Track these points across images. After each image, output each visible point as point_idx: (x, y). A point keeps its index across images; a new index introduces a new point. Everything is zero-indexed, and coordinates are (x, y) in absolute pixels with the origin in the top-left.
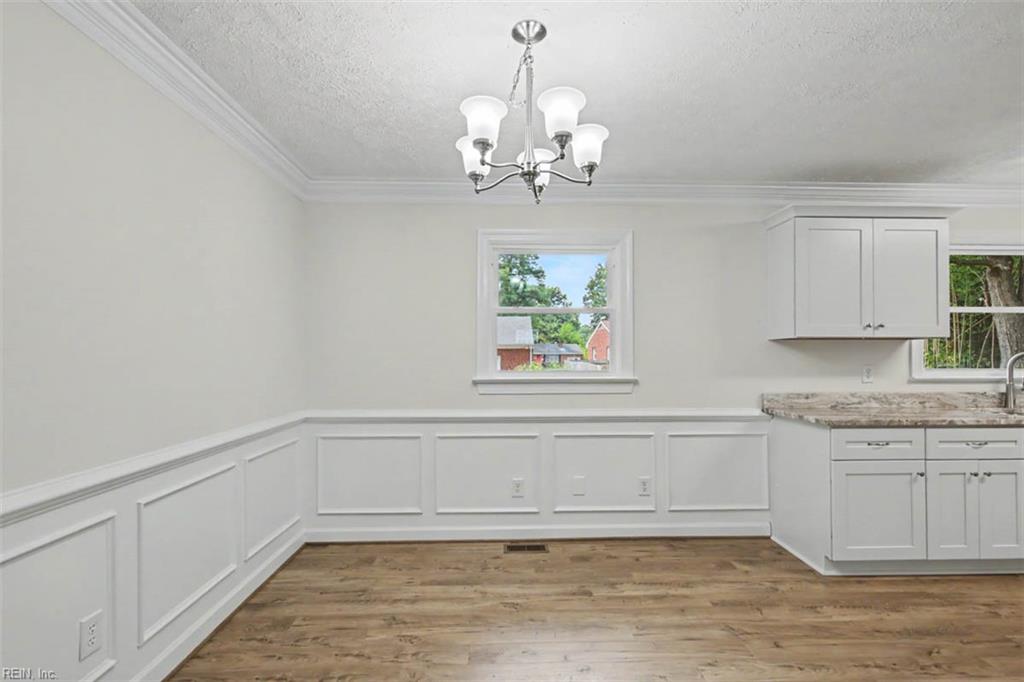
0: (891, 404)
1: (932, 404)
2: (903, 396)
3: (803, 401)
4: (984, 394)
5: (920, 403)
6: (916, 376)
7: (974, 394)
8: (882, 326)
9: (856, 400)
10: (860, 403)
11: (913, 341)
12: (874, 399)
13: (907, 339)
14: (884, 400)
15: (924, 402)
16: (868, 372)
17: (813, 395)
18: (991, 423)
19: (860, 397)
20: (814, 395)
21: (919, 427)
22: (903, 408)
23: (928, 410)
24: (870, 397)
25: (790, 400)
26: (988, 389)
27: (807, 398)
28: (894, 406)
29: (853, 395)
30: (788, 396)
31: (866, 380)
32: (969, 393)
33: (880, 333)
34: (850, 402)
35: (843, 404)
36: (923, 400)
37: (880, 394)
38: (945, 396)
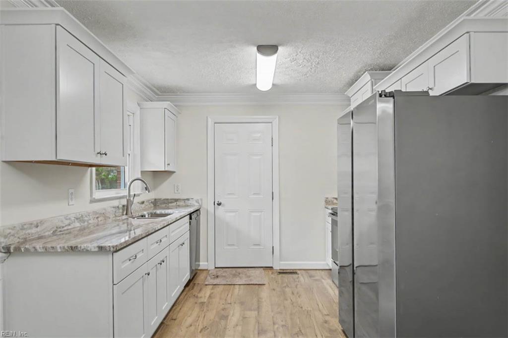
0: (84, 222)
1: (101, 218)
3: (34, 230)
4: (118, 207)
5: (97, 218)
6: (94, 197)
9: (67, 222)
10: (69, 225)
12: (77, 219)
14: (81, 219)
16: (72, 194)
17: (41, 222)
19: (69, 218)
22: (90, 224)
24: (74, 218)
25: (24, 232)
28: (86, 223)
29: (65, 217)
31: (70, 202)
34: (64, 225)
35: (60, 228)
36: (97, 216)
37: (79, 214)
38: (106, 210)
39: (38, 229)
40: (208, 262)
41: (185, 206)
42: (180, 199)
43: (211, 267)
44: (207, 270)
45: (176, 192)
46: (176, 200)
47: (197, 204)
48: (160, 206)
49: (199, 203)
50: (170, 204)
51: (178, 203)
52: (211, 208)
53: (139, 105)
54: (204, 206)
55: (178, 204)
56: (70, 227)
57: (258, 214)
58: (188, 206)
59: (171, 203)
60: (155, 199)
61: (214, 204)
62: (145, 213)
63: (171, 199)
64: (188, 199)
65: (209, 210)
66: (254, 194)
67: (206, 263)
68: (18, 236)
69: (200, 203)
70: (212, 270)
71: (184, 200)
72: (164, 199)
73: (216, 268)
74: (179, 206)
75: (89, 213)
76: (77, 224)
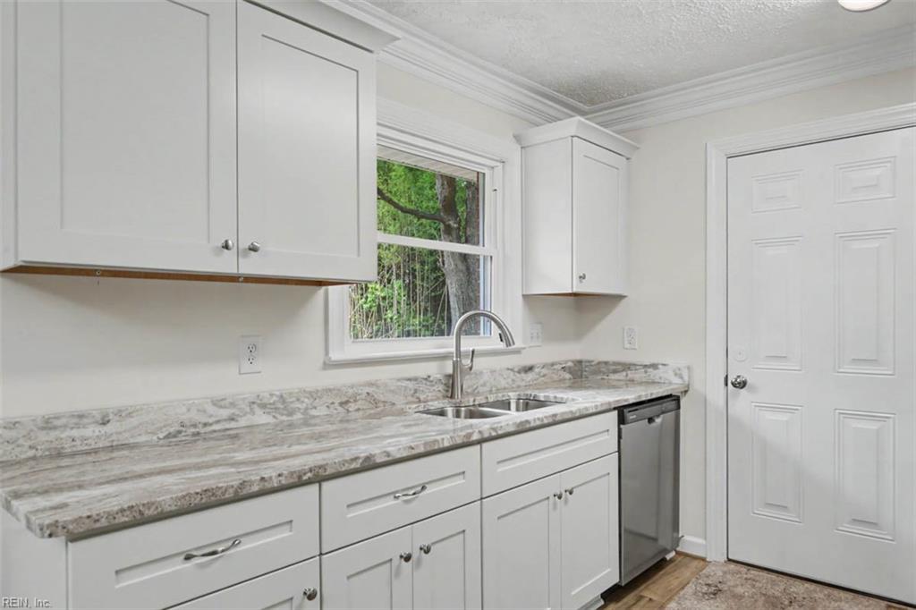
0: (291, 414)
1: (360, 404)
2: (314, 395)
3: (92, 431)
4: (427, 379)
5: (341, 404)
6: (335, 356)
7: (415, 379)
8: (253, 249)
9: (225, 413)
10: (232, 419)
11: (330, 287)
12: (263, 406)
13: (320, 283)
14: (280, 406)
15: (347, 402)
16: (252, 349)
17: (119, 413)
19: (233, 405)
20: (121, 413)
21: (309, 482)
22: (314, 417)
23: (353, 415)
24: (251, 404)
25: (53, 434)
26: (432, 369)
27: (104, 422)
28: (298, 416)
29: (217, 403)
30: (48, 424)
31: (246, 366)
32: (409, 380)
33: (250, 266)
34: (211, 421)
35: (195, 426)
36: (344, 399)
37: (272, 395)
38: (378, 387)
39: (108, 428)
40: (705, 539)
41: (647, 383)
42: (635, 365)
43: (716, 555)
44: (703, 559)
45: (627, 346)
46: (627, 367)
47: (677, 381)
48: (590, 377)
49: (682, 378)
50: (613, 377)
51: (631, 374)
52: (715, 392)
53: (518, 138)
54: (697, 386)
55: (630, 376)
56: (233, 425)
57: (873, 426)
58: (654, 383)
59: (615, 372)
60: (580, 362)
61: (727, 384)
62: (513, 396)
63: (615, 364)
64: (654, 366)
65: (708, 398)
66: (855, 361)
67: (701, 541)
68: (30, 443)
69: (686, 378)
70: (716, 563)
71: (645, 366)
72: (599, 363)
73: (729, 560)
74: (632, 381)
75: (310, 393)
76: (262, 418)
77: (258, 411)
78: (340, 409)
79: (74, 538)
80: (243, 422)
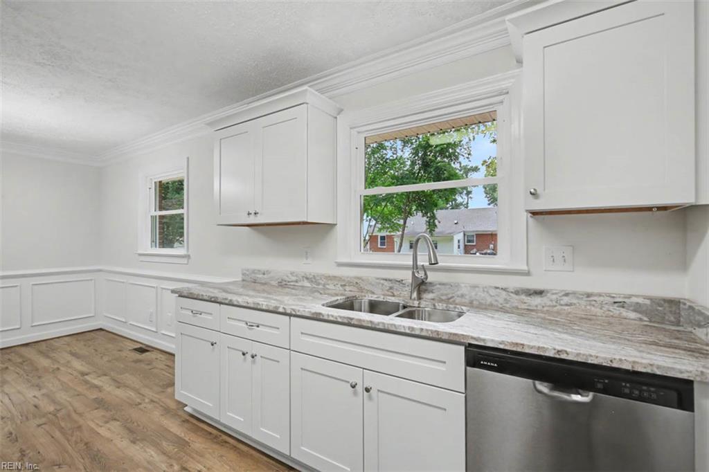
0: (319, 284)
1: (352, 288)
2: (328, 278)
3: (262, 276)
4: (400, 281)
7: (390, 280)
8: (257, 213)
9: (294, 278)
10: (297, 282)
12: (307, 278)
14: (314, 280)
15: (345, 285)
16: (307, 254)
17: (267, 272)
18: (255, 306)
19: (297, 276)
22: (329, 289)
23: (348, 293)
24: (303, 277)
25: (254, 275)
26: (403, 275)
27: (264, 274)
28: (321, 287)
29: (292, 273)
30: (254, 272)
31: (305, 261)
32: (385, 280)
34: (290, 280)
35: (285, 281)
36: (343, 283)
37: (310, 274)
38: (363, 280)
39: (265, 276)
56: (296, 284)
75: (326, 277)
76: (307, 284)
77: (306, 281)
78: (341, 288)
79: (180, 296)
80: (299, 284)
